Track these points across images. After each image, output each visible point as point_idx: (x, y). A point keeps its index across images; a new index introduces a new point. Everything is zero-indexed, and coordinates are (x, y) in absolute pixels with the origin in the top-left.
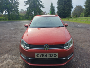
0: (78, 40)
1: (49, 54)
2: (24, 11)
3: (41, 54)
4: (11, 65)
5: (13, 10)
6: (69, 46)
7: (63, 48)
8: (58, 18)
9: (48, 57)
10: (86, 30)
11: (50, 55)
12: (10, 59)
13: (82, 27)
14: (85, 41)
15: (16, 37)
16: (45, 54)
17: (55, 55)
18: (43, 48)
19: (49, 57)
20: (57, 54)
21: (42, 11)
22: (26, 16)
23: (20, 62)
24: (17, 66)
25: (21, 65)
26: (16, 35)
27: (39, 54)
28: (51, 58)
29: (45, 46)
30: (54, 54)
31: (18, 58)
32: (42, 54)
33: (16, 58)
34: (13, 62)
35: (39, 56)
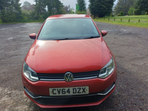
0: (123, 57)
1: (73, 89)
2: (31, 6)
3: (59, 89)
4: (9, 107)
5: (10, 5)
6: (108, 73)
7: (98, 77)
8: (90, 20)
9: (71, 93)
10: (137, 38)
11: (75, 90)
12: (6, 96)
13: (130, 34)
14: (135, 59)
15: (17, 55)
16: (66, 89)
17: (84, 90)
18: (63, 78)
19: (74, 93)
20: (87, 88)
21: (63, 6)
22: (34, 14)
23: (26, 100)
24: (19, 108)
25: (26, 107)
26: (16, 51)
27: (56, 89)
28: (77, 94)
29: (66, 75)
30: (81, 87)
31: (21, 94)
32: (61, 89)
33: (17, 93)
34: (12, 101)
35: (56, 92)
